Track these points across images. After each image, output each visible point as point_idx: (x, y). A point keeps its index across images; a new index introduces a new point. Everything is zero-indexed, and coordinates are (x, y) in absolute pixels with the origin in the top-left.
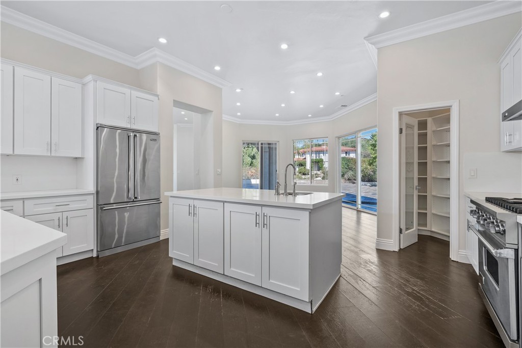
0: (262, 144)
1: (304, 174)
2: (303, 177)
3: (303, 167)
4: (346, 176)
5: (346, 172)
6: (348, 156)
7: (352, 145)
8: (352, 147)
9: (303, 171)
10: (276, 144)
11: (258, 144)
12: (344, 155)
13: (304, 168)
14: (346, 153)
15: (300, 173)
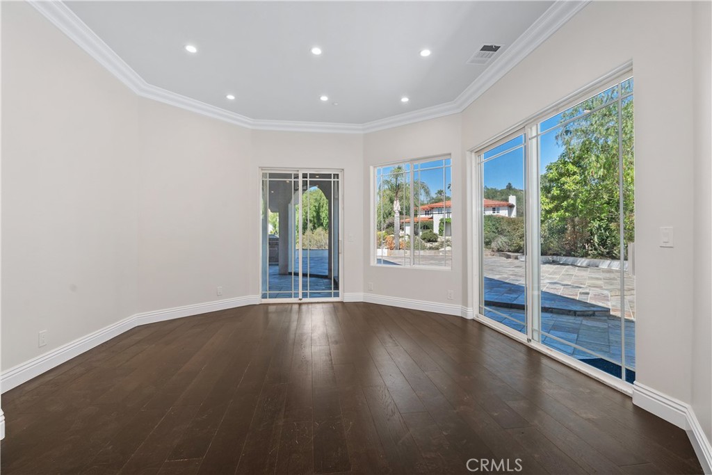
0: (305, 176)
1: (429, 241)
2: (429, 245)
3: (429, 230)
4: (493, 245)
5: (494, 239)
6: (496, 214)
7: (503, 197)
8: (502, 200)
9: (428, 236)
10: (337, 176)
11: (296, 177)
12: (489, 213)
13: (431, 231)
14: (494, 209)
15: (424, 239)
